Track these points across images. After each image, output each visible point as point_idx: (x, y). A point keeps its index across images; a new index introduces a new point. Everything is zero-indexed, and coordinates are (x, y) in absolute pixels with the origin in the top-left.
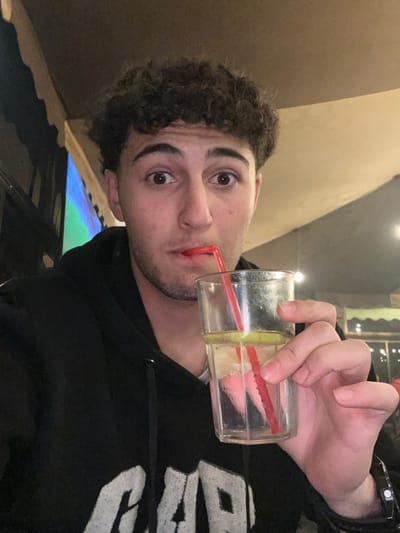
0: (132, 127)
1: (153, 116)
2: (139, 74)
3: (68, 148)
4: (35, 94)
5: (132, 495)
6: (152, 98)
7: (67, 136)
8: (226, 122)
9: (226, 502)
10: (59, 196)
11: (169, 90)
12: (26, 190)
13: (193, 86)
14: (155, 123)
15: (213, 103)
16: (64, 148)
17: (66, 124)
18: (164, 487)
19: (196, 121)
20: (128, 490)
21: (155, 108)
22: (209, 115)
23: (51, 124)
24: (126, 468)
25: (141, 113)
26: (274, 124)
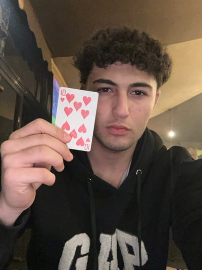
0: (95, 64)
1: (105, 59)
2: (100, 36)
3: (53, 72)
4: (37, 46)
5: (82, 248)
6: (106, 49)
7: (52, 66)
8: (141, 64)
9: (131, 250)
10: (49, 96)
11: (114, 45)
12: (33, 93)
13: (127, 44)
14: (107, 62)
15: (136, 54)
16: (51, 72)
17: (52, 60)
18: (100, 244)
19: (126, 62)
20: (80, 245)
21: (106, 55)
22: (133, 60)
23: (45, 60)
24: (78, 233)
25: (100, 57)
26: (169, 66)
